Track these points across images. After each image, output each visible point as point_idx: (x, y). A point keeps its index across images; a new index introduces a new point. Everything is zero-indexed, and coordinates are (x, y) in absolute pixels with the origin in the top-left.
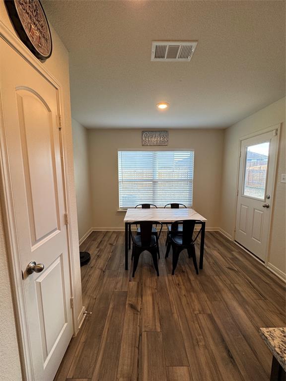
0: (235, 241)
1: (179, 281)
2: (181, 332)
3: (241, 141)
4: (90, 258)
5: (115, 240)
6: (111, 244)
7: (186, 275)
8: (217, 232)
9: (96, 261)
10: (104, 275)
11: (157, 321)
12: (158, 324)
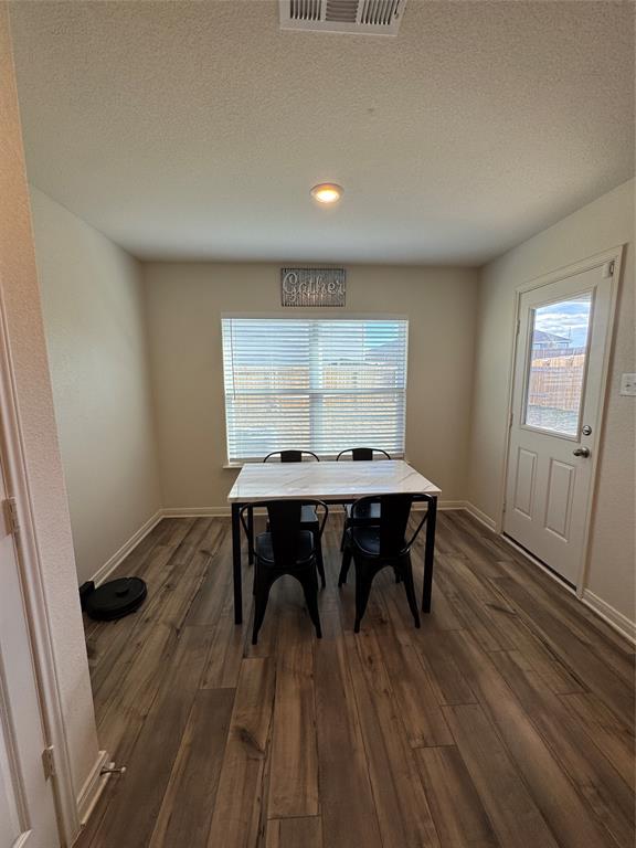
0: (505, 534)
1: (371, 648)
2: (375, 813)
3: (520, 294)
4: (145, 593)
5: (215, 542)
6: (206, 553)
7: (389, 631)
8: (462, 513)
9: (161, 602)
10: (177, 641)
11: (309, 776)
12: (312, 790)
